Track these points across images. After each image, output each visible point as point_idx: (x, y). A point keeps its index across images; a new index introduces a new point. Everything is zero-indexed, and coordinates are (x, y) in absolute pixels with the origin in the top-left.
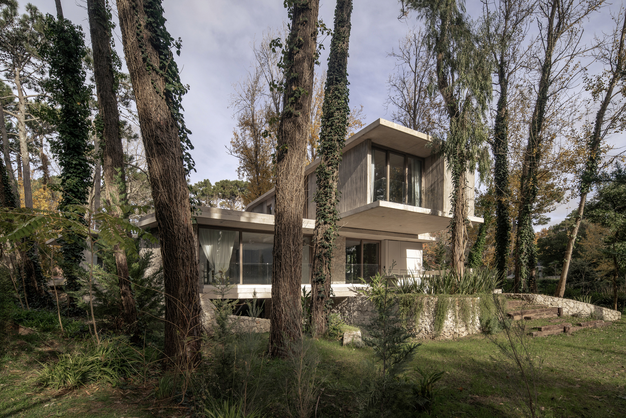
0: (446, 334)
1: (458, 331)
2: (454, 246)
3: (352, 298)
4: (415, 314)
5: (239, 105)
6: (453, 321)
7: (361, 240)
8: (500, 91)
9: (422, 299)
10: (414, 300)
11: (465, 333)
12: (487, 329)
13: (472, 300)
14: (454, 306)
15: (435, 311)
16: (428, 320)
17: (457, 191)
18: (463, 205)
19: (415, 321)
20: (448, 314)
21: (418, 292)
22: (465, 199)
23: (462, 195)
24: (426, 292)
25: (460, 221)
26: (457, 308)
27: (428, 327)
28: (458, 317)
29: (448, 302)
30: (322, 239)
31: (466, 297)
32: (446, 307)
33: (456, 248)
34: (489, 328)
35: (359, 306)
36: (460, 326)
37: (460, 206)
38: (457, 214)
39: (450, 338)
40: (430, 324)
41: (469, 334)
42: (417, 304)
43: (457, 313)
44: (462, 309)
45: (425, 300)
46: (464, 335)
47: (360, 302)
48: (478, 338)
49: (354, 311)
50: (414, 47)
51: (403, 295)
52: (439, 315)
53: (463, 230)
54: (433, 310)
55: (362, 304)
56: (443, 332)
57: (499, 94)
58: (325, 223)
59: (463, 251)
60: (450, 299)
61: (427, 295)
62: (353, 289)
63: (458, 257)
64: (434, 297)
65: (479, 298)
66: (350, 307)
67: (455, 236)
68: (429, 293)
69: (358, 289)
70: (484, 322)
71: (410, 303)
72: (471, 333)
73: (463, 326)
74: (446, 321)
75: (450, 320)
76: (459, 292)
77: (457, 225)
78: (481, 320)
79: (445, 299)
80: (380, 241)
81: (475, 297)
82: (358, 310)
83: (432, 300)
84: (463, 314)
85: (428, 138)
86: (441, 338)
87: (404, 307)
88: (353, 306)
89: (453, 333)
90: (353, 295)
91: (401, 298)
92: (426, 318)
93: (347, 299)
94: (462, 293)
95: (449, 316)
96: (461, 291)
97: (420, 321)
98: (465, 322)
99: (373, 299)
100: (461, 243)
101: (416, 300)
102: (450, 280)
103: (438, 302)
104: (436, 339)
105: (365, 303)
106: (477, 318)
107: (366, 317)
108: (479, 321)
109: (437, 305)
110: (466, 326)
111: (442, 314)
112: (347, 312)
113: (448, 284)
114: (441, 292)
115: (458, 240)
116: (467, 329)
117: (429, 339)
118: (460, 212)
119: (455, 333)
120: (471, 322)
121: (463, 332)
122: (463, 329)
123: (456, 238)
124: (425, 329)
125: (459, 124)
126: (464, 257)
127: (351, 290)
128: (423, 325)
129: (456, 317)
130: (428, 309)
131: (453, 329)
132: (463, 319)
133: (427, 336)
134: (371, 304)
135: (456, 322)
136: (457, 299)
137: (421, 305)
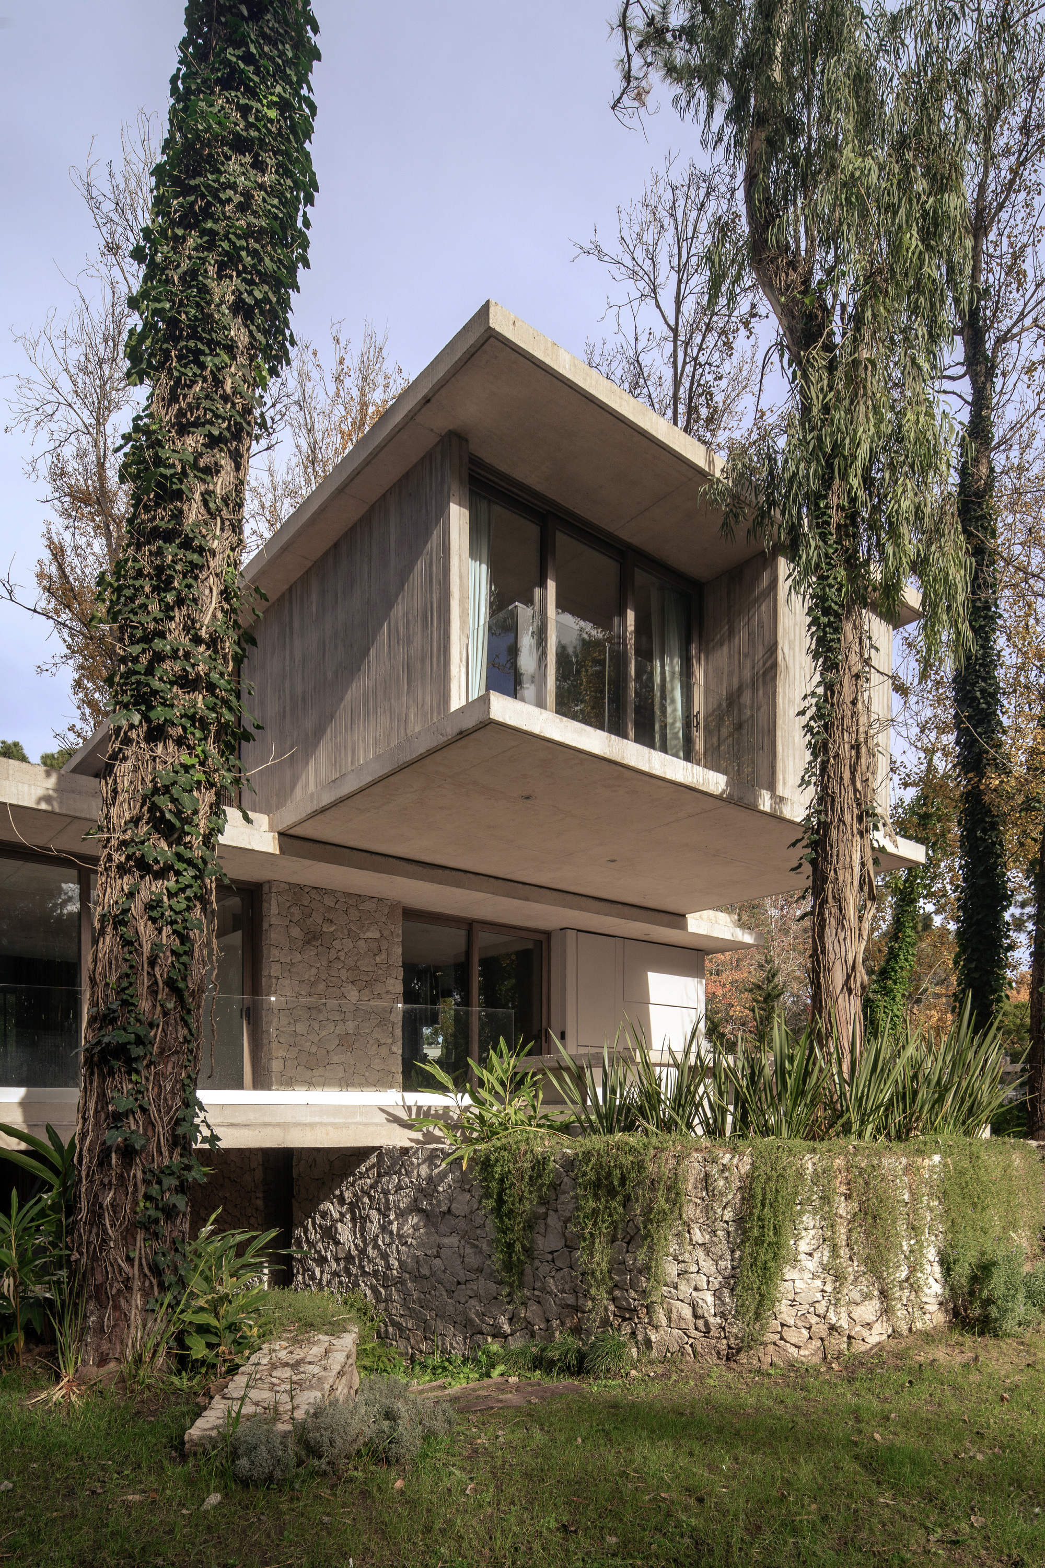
0: (792, 1336)
1: (844, 1323)
2: (822, 927)
3: (391, 1151)
4: (648, 1235)
5: (53, 426)
6: (826, 1268)
7: (470, 926)
8: (970, 399)
9: (679, 1159)
10: (641, 1166)
11: (877, 1327)
12: (976, 1311)
13: (907, 1169)
14: (826, 1199)
15: (740, 1221)
16: (708, 1265)
17: (829, 687)
18: (856, 747)
19: (646, 1269)
20: (798, 1238)
21: (667, 1126)
22: (863, 720)
23: (854, 703)
24: (699, 1130)
25: (847, 817)
26: (843, 1208)
27: (710, 1298)
28: (844, 1252)
29: (800, 1175)
30: (136, 821)
31: (879, 1154)
32: (791, 1203)
33: (829, 933)
34: (989, 1302)
35: (421, 1190)
36: (856, 1296)
37: (846, 752)
38: (834, 786)
39: (808, 1354)
40: (716, 1283)
41: (895, 1334)
42: (653, 1186)
43: (842, 1231)
44: (864, 1210)
45: (694, 1168)
46: (876, 1336)
47: (424, 1170)
48: (940, 1354)
49: (401, 1215)
50: (670, 235)
51: (596, 1142)
52: (759, 1242)
53: (857, 857)
54: (728, 1215)
55: (430, 1179)
56: (775, 1325)
57: (968, 408)
58: (156, 734)
59: (856, 949)
60: (809, 1164)
61: (705, 1142)
62: (404, 1115)
63: (838, 977)
64: (734, 1150)
65: (937, 1158)
66: (386, 1193)
67: (825, 880)
68: (716, 1130)
69: (425, 1114)
70: (963, 1271)
71: (623, 1180)
72: (904, 1328)
73: (867, 1297)
74: (789, 1273)
75: (811, 1265)
76: (847, 1129)
77: (834, 833)
78: (947, 1264)
79: (785, 1160)
80: (548, 934)
81: (920, 1152)
82: (415, 1209)
83: (725, 1168)
84: (868, 1234)
85: (711, 462)
86: (769, 1355)
87: (597, 1197)
88: (399, 1188)
89: (821, 1329)
90: (401, 1138)
91: (587, 1155)
92: (700, 1253)
93: (373, 1159)
94: (860, 1135)
95: (803, 1246)
96: (856, 1127)
97: (672, 1269)
98: (879, 1278)
99: (471, 1159)
100: (851, 912)
101: (651, 1168)
102: (807, 1074)
103: (751, 1178)
104: (743, 1358)
105: (443, 1176)
106: (931, 1253)
107: (446, 1241)
108: (937, 1269)
109: (747, 1190)
110: (884, 1294)
111: (771, 1237)
112: (374, 1214)
113: (800, 1093)
114: (766, 1131)
115: (838, 900)
116: (887, 1311)
117: (712, 1359)
118: (847, 775)
119: (832, 1328)
120: (903, 1273)
121: (869, 1326)
122: (868, 1310)
123: (829, 887)
124: (694, 1306)
125: (840, 373)
126: (862, 975)
127: (395, 1119)
128: (685, 1289)
129: (834, 1249)
130: (708, 1209)
131: (821, 1309)
132: (868, 1261)
133: (701, 1343)
134: (463, 1183)
135: (839, 1277)
136: (839, 1162)
137: (674, 1190)
